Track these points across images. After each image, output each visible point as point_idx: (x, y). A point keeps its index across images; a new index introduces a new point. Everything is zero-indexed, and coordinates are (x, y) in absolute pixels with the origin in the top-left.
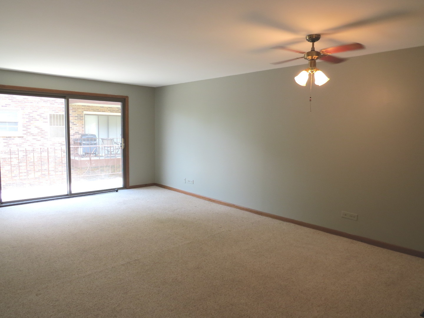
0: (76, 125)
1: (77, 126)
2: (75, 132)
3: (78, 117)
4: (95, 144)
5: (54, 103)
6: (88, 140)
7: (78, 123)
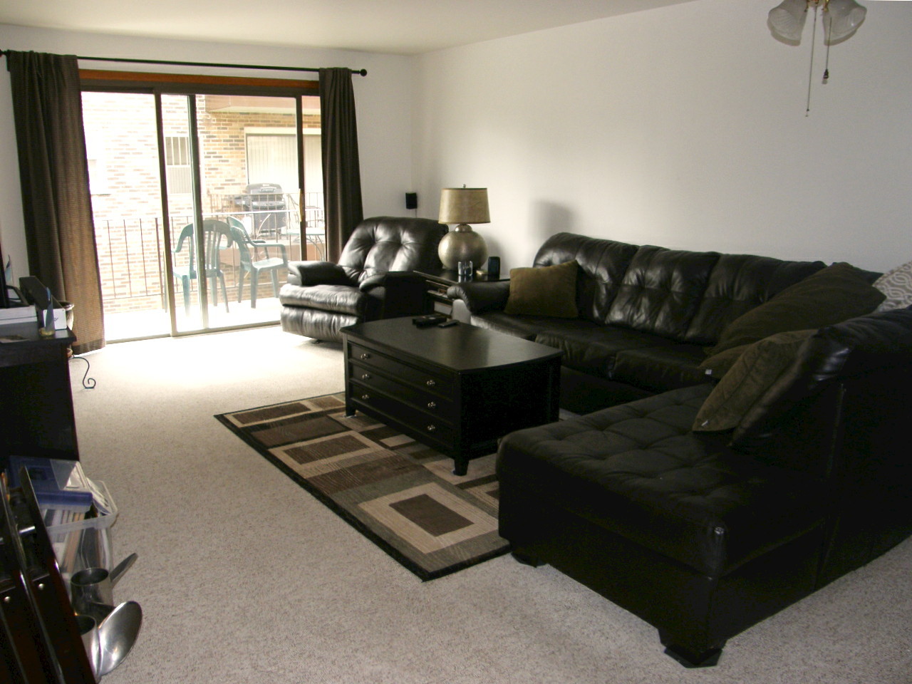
0: (227, 161)
1: (229, 165)
2: (226, 180)
3: (232, 141)
4: (279, 208)
5: (174, 109)
6: (263, 198)
7: (232, 157)
